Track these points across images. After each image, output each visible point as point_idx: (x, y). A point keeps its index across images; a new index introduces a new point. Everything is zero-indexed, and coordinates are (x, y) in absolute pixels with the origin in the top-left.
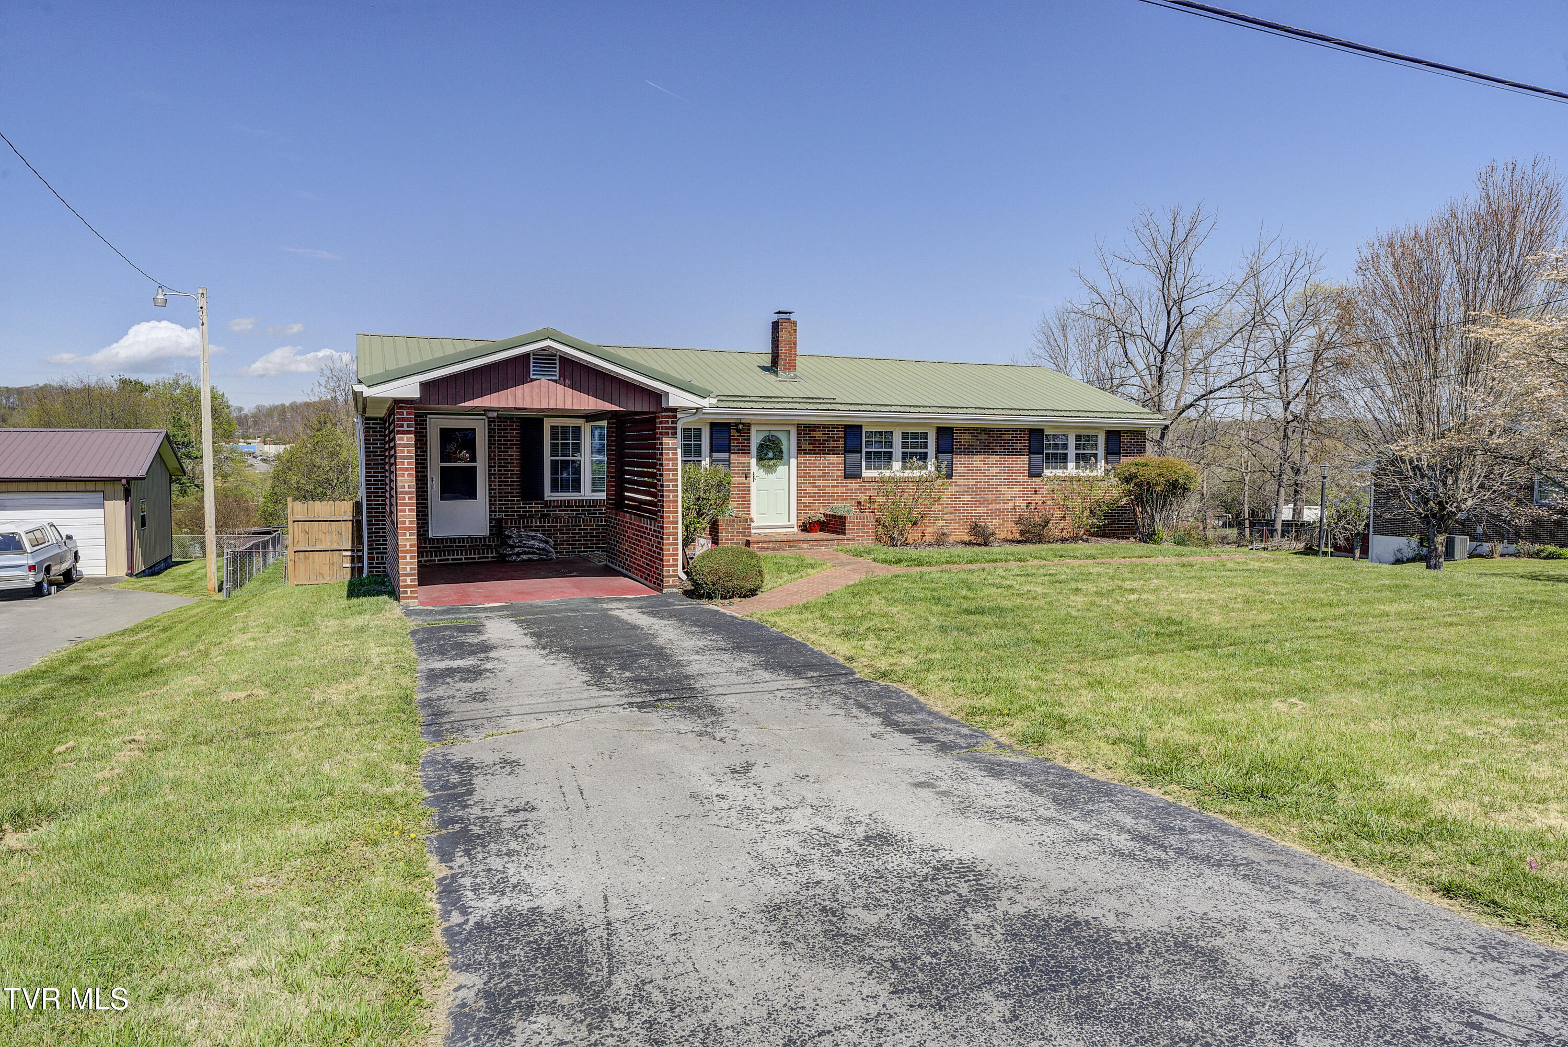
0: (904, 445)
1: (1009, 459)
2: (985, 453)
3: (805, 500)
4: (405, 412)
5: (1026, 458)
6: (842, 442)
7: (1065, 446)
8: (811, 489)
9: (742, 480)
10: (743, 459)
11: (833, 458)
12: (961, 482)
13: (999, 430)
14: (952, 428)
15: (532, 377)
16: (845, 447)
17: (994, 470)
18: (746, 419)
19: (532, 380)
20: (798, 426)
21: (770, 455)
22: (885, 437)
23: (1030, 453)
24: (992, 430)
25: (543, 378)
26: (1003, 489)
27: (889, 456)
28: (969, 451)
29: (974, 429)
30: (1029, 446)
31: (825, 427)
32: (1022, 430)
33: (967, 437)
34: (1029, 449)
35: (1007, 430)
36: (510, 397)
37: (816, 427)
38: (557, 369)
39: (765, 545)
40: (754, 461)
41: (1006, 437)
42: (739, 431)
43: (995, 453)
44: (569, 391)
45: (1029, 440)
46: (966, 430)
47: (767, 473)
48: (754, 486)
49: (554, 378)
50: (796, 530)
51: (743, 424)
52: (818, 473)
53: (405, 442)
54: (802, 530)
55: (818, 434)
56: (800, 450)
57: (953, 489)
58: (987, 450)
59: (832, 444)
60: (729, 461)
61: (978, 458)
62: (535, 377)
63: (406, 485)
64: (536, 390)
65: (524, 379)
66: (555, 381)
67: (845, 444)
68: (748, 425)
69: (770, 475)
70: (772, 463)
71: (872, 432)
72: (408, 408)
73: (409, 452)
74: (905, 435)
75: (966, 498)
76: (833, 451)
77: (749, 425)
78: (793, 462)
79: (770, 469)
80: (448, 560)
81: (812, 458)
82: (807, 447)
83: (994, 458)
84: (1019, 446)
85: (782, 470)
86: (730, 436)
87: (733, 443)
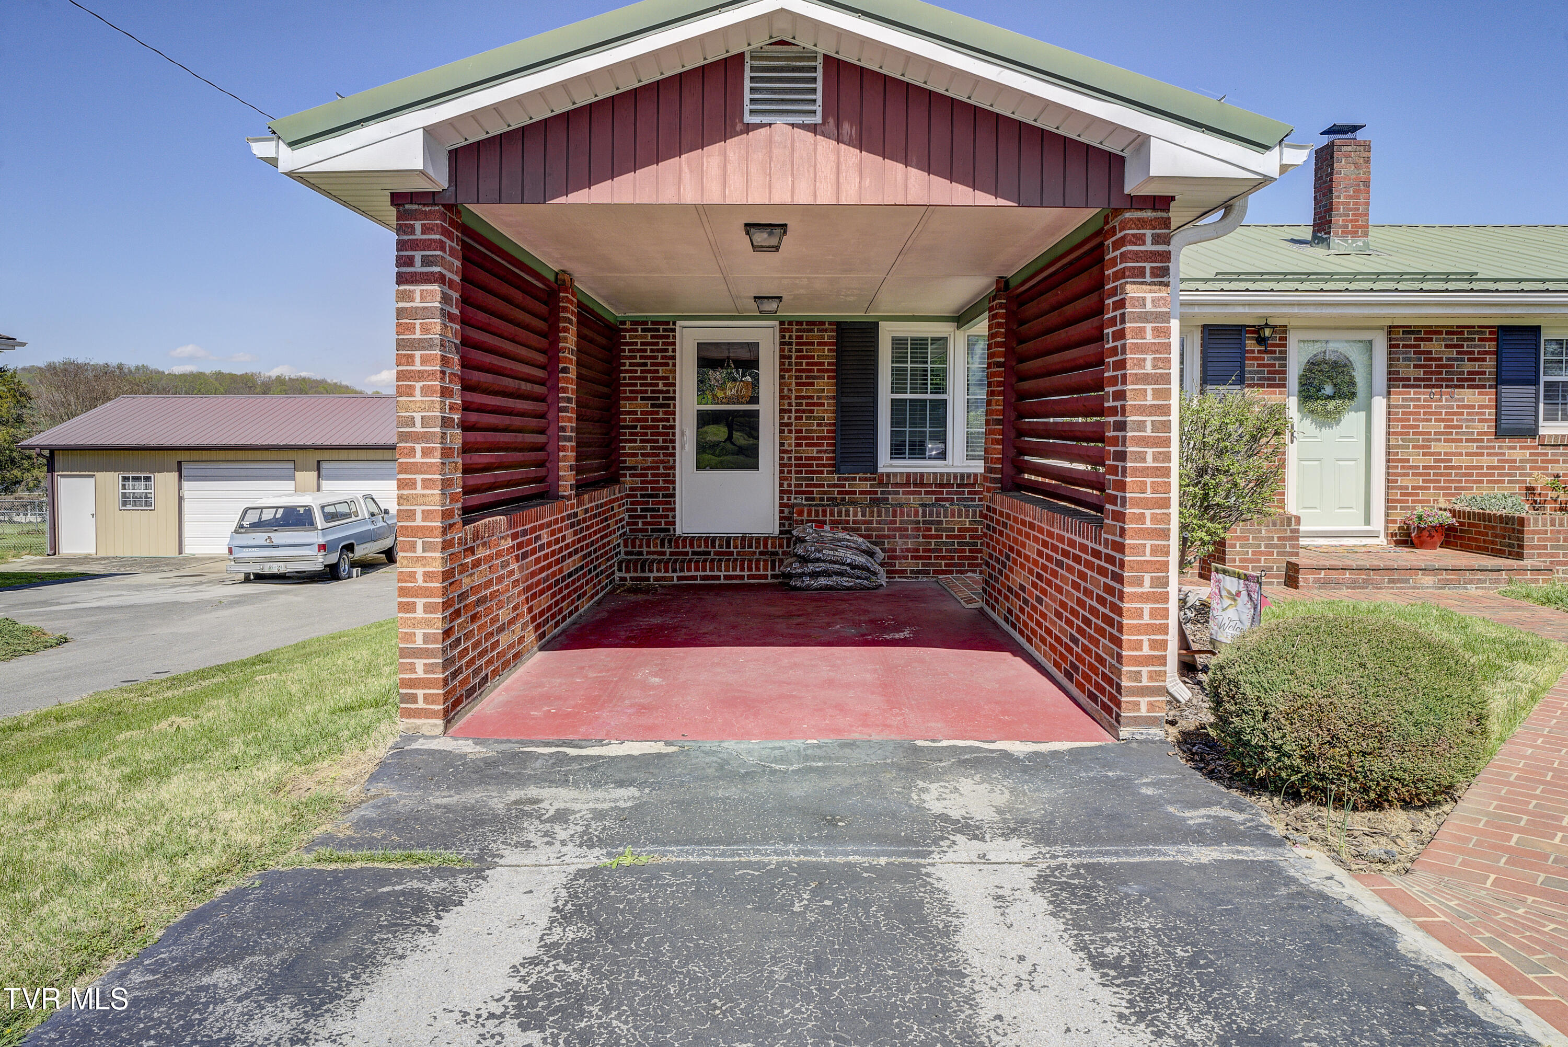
3: (1407, 482)
4: (418, 225)
6: (1490, 363)
8: (1417, 459)
10: (1271, 397)
11: (1469, 396)
15: (748, 118)
16: (1498, 374)
18: (1278, 316)
19: (749, 128)
20: (1391, 330)
21: (1328, 390)
25: (779, 120)
31: (1452, 331)
36: (686, 176)
37: (1431, 332)
38: (819, 96)
39: (1334, 575)
40: (1293, 402)
42: (1261, 340)
44: (851, 155)
47: (1321, 425)
48: (1292, 452)
49: (809, 120)
50: (1382, 541)
51: (1273, 327)
52: (1435, 426)
53: (417, 304)
54: (1398, 543)
55: (1436, 347)
56: (1394, 380)
59: (1468, 366)
60: (1241, 400)
62: (756, 119)
63: (418, 416)
64: (759, 155)
65: (726, 124)
66: (813, 129)
67: (1498, 366)
68: (1282, 331)
69: (1326, 431)
70: (1331, 405)
71: (1562, 339)
72: (426, 215)
73: (425, 329)
76: (1471, 381)
77: (1284, 329)
78: (1379, 404)
79: (1328, 419)
80: (695, 578)
81: (1422, 395)
82: (1411, 372)
85: (1352, 419)
86: (1243, 351)
87: (1251, 366)
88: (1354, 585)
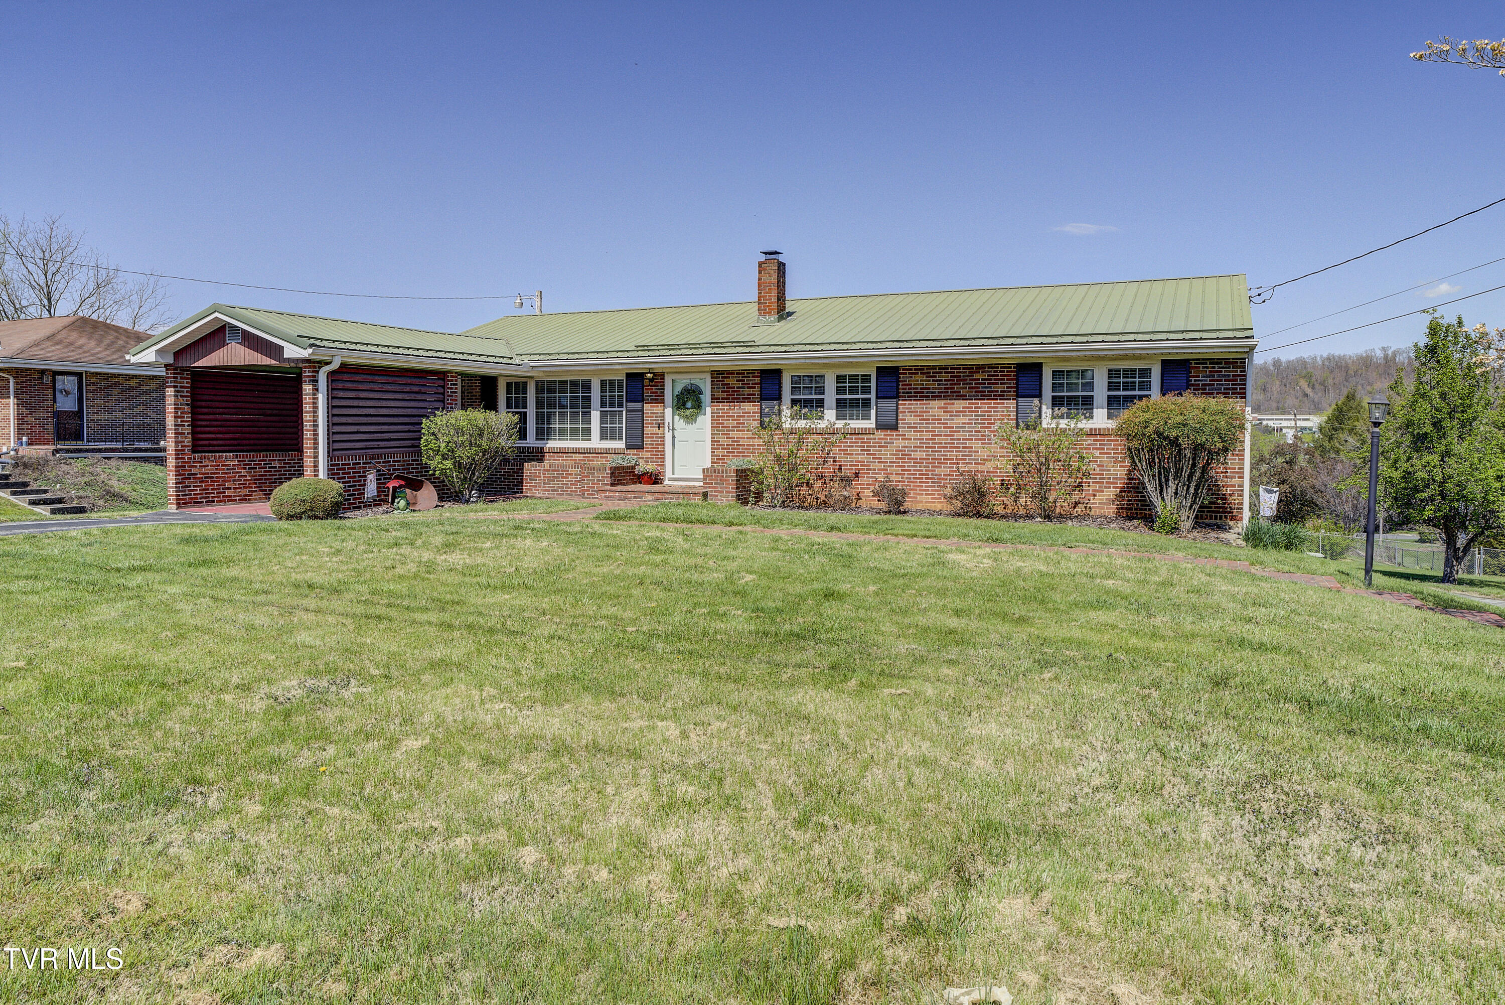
0: (839, 390)
1: (984, 406)
2: (946, 397)
3: (719, 452)
5: (1012, 404)
6: (757, 389)
7: (1090, 386)
8: (724, 441)
9: (656, 430)
10: (658, 408)
11: (748, 407)
12: (911, 434)
13: (966, 367)
14: (897, 368)
15: (227, 341)
16: (761, 395)
17: (961, 420)
18: (658, 368)
19: (228, 344)
20: (712, 373)
21: (689, 405)
22: (816, 382)
23: (1018, 396)
24: (958, 367)
25: (233, 341)
26: (976, 445)
27: (821, 403)
28: (922, 395)
29: (929, 367)
30: (1017, 387)
31: (739, 373)
32: (1007, 366)
33: (919, 377)
34: (1016, 391)
35: (980, 368)
37: (729, 373)
38: (241, 334)
40: (669, 411)
41: (980, 376)
42: (652, 380)
43: (963, 397)
44: (247, 350)
45: (1017, 379)
46: (919, 369)
47: (688, 423)
48: (669, 437)
49: (238, 341)
51: (653, 374)
52: (732, 423)
53: (170, 394)
55: (732, 381)
56: (714, 399)
57: (901, 443)
58: (950, 393)
59: (747, 391)
60: (642, 411)
61: (936, 404)
64: (230, 351)
65: (223, 344)
66: (239, 343)
67: (761, 391)
68: (663, 374)
69: (690, 426)
70: (688, 413)
71: (800, 377)
74: (840, 379)
75: (918, 455)
76: (747, 399)
78: (708, 410)
79: (691, 419)
81: (726, 407)
82: (721, 395)
83: (959, 404)
84: (1000, 388)
85: (699, 419)
86: (643, 386)
87: (647, 393)
88: (620, 499)
